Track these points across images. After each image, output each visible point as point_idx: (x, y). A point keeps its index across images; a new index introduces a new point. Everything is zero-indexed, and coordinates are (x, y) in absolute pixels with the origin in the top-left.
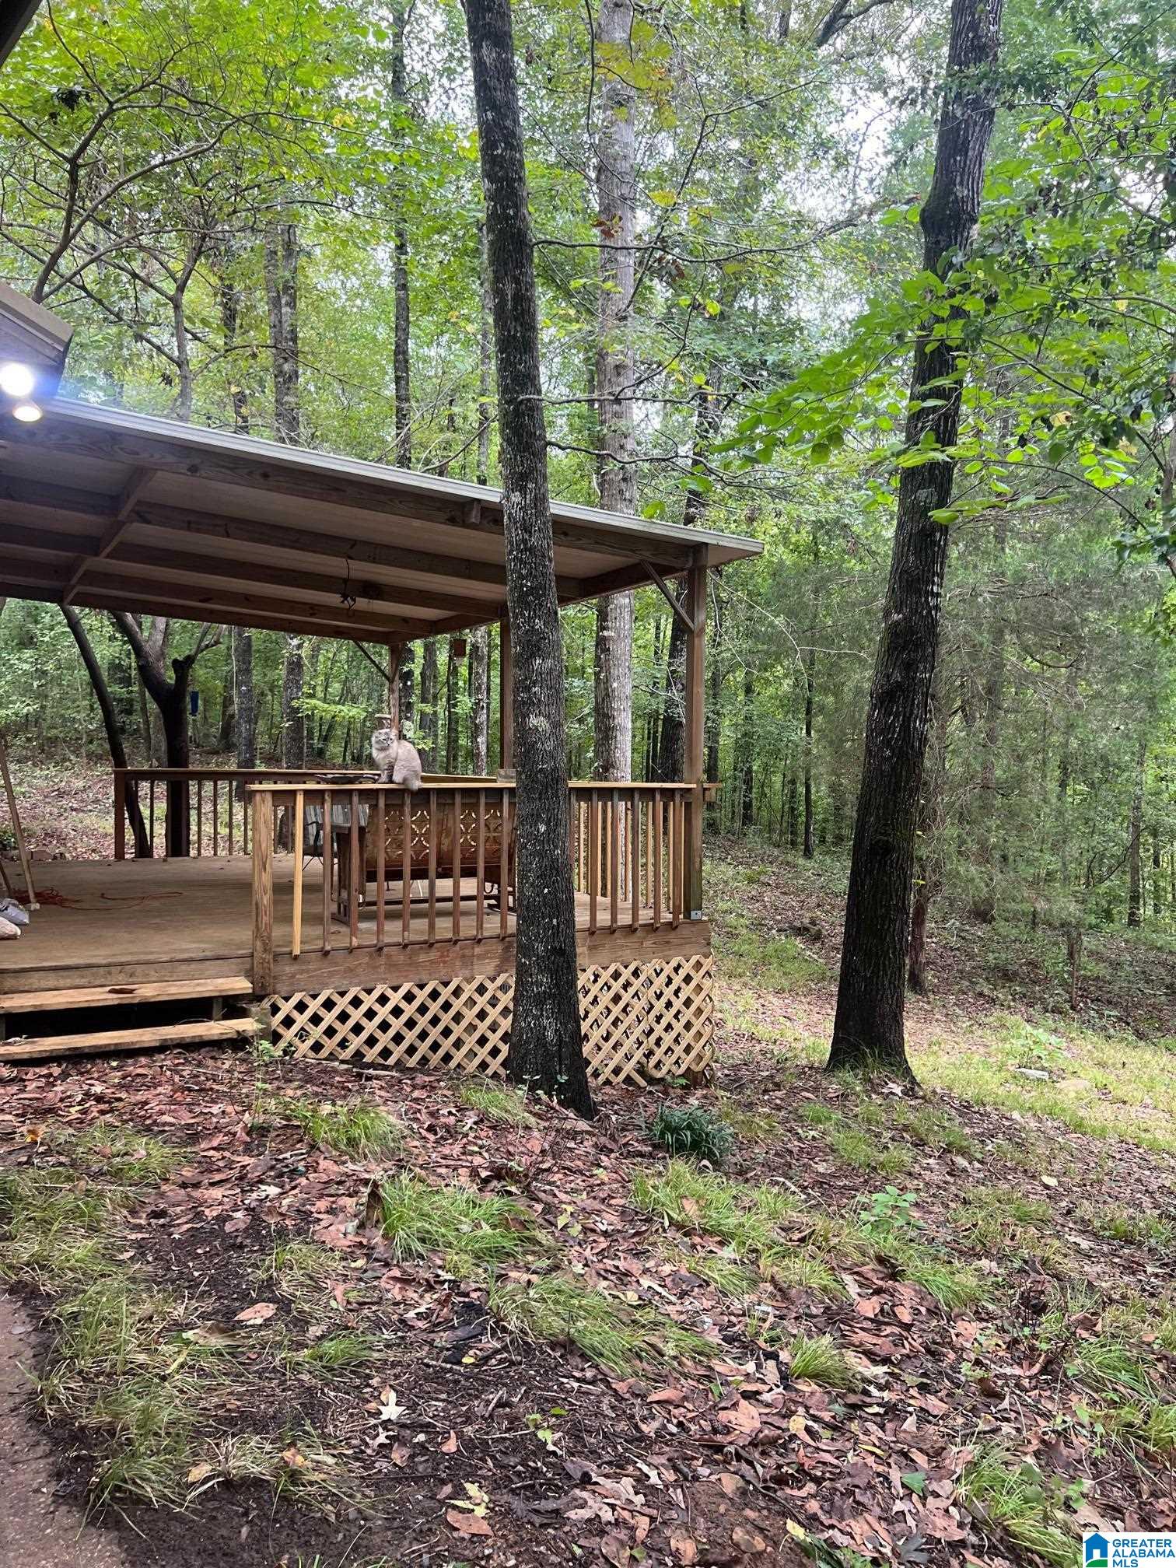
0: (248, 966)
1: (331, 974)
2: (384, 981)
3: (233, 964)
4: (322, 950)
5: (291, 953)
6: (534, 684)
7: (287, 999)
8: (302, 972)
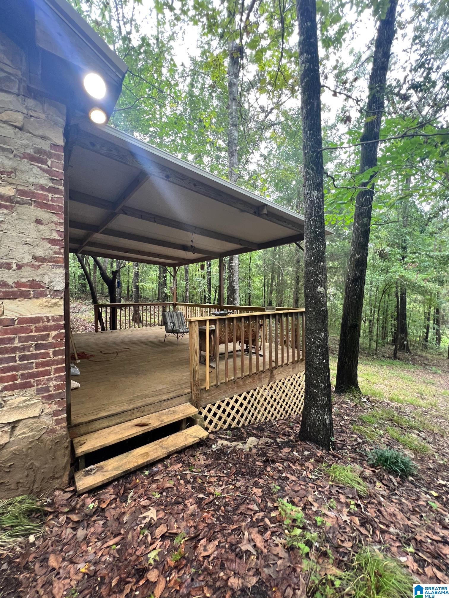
0: (190, 397)
1: (219, 394)
2: (236, 393)
3: (184, 398)
4: (216, 385)
5: (205, 388)
6: (320, 273)
7: (204, 408)
8: (209, 396)
